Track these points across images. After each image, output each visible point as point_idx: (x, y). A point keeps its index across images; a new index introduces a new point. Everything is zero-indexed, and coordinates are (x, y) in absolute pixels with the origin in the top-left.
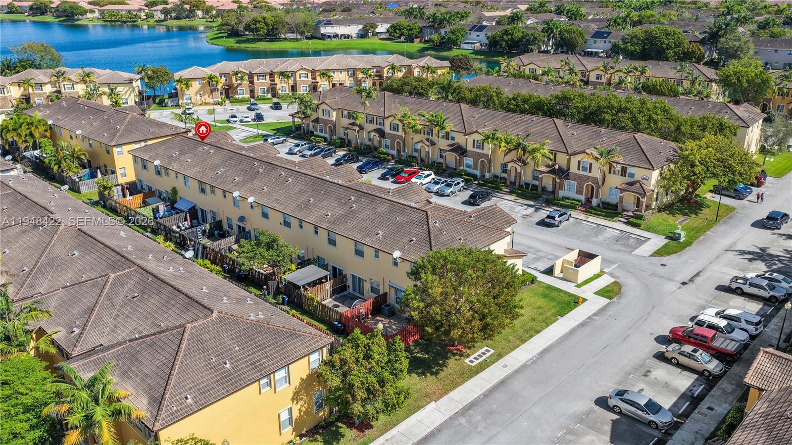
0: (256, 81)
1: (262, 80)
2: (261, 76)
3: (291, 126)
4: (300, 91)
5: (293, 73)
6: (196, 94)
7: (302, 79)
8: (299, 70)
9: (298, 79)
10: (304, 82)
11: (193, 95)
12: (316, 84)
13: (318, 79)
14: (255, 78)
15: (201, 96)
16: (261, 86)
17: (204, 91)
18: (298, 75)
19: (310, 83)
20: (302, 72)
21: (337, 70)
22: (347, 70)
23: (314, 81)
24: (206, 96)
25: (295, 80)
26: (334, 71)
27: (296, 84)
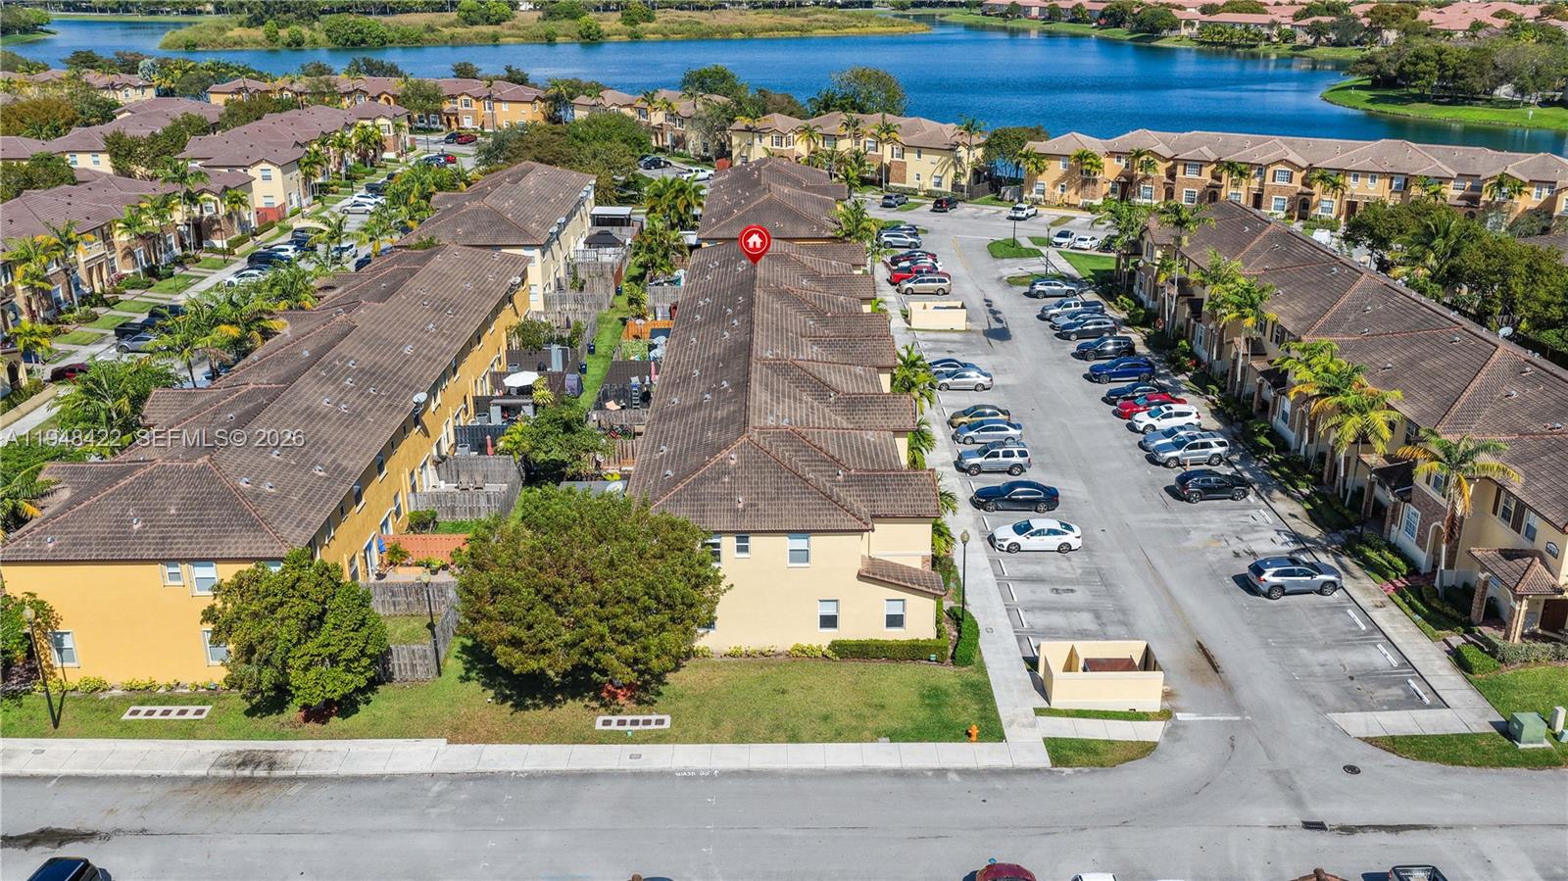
0: (1179, 174)
1: (1191, 175)
2: (1191, 166)
3: (1111, 271)
4: (1269, 208)
5: (1262, 169)
6: (1055, 185)
7: (1278, 183)
8: (1274, 164)
9: (1269, 181)
10: (1280, 190)
11: (1048, 187)
12: (1308, 197)
13: (1318, 188)
14: (1180, 168)
15: (1063, 190)
16: (1188, 186)
17: (1070, 181)
18: (1269, 172)
19: (1294, 194)
20: (1280, 167)
21: (1365, 173)
22: (1391, 176)
23: (1306, 190)
24: (1073, 191)
25: (1262, 184)
26: (1356, 174)
27: (1262, 190)
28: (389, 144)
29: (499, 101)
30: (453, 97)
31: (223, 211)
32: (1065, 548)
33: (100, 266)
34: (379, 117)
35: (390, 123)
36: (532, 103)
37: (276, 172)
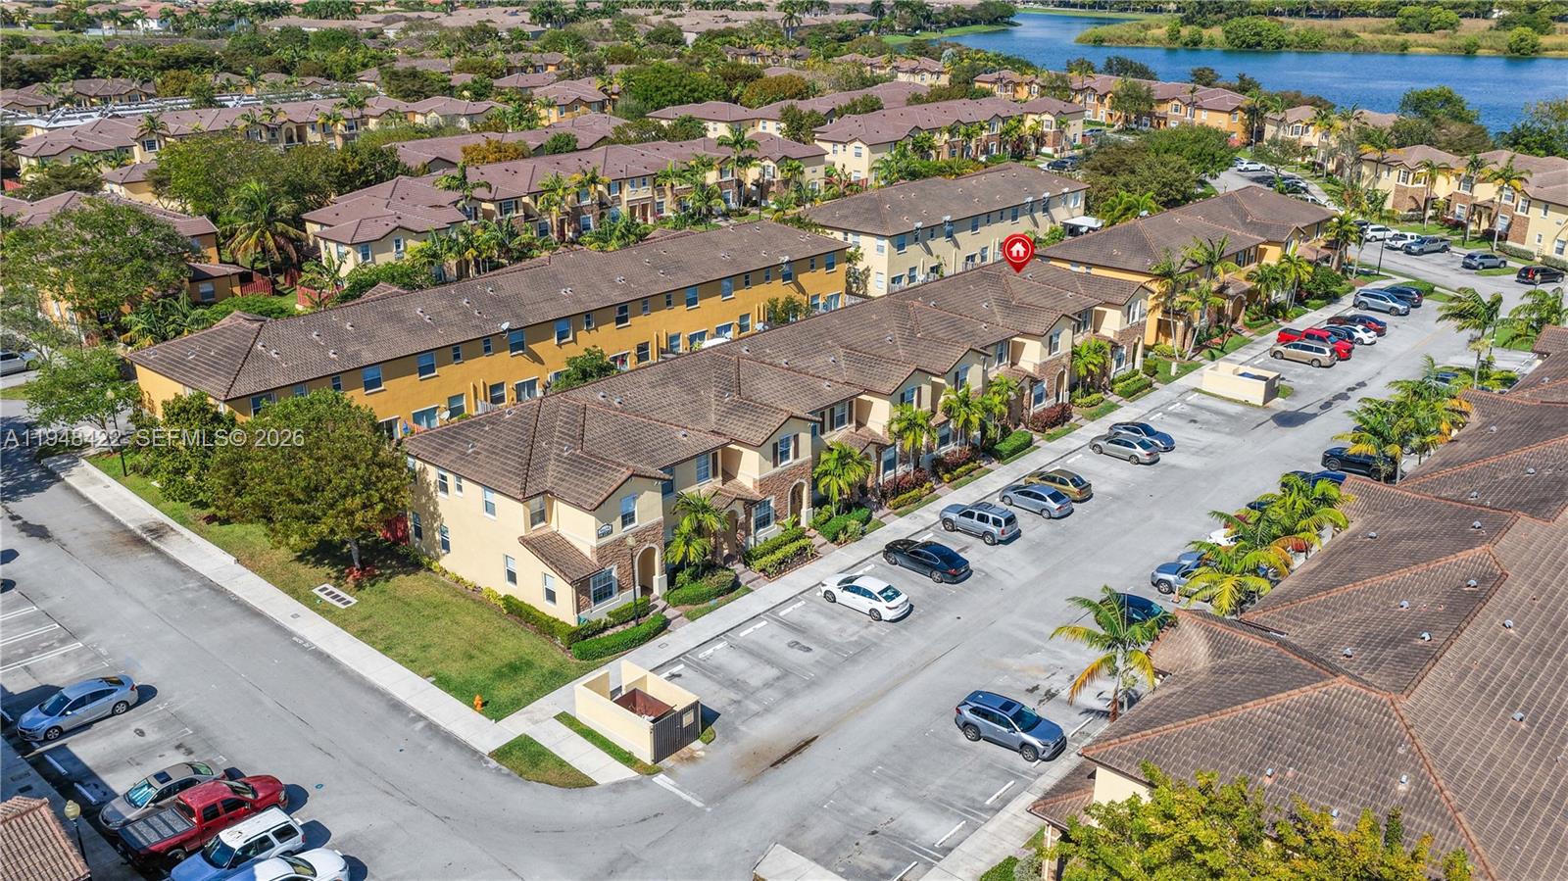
28: (1049, 139)
29: (1201, 108)
30: (1165, 101)
31: (779, 176)
32: (875, 615)
33: (644, 208)
34: (1045, 112)
35: (1053, 119)
36: (1230, 113)
37: (865, 150)
